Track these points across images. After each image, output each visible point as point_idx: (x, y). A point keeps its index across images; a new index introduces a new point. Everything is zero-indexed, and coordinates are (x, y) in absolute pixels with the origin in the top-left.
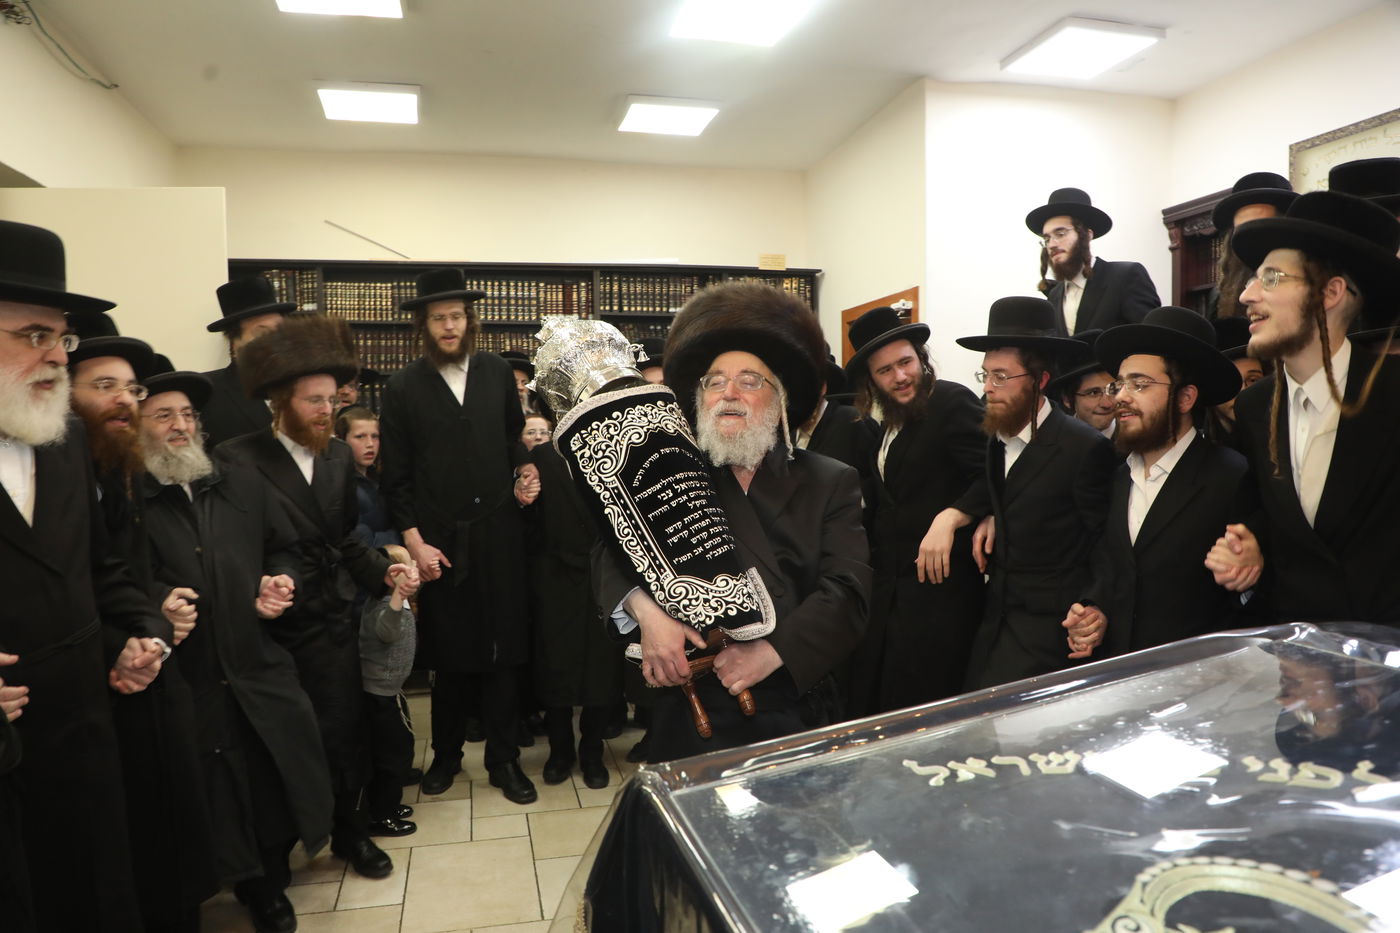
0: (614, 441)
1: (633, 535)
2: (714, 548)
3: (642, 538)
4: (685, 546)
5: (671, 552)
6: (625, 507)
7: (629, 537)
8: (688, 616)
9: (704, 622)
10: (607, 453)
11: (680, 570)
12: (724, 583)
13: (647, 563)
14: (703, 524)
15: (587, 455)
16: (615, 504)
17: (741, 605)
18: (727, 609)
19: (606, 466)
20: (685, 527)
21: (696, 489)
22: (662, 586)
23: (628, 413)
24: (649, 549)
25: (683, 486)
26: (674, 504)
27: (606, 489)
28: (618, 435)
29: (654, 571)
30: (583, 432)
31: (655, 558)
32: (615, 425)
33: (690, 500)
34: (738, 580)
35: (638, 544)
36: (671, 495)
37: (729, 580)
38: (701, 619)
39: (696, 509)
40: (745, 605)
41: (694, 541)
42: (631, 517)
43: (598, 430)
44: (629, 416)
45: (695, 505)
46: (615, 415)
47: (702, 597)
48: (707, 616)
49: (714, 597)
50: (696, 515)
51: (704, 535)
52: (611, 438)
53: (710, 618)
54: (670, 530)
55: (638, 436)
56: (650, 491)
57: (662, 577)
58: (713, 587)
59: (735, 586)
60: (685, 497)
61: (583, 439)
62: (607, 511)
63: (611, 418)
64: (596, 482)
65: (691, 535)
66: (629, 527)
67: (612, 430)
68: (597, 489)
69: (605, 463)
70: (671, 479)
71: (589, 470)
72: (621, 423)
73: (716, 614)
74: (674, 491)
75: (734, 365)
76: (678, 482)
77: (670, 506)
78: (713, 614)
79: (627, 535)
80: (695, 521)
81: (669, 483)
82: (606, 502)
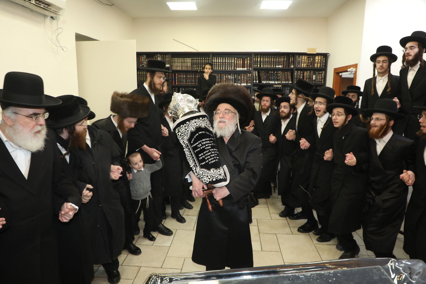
0: (187, 130)
1: (191, 157)
2: (211, 161)
3: (193, 157)
4: (204, 160)
5: (200, 162)
6: (189, 149)
7: (190, 157)
8: (202, 180)
9: (206, 182)
10: (185, 134)
11: (202, 167)
12: (213, 171)
13: (193, 165)
14: (209, 154)
15: (180, 134)
16: (187, 148)
17: (217, 178)
18: (213, 179)
19: (185, 137)
20: (204, 155)
21: (208, 143)
22: (196, 171)
23: (191, 122)
24: (194, 160)
25: (204, 143)
26: (201, 148)
27: (185, 144)
28: (188, 129)
29: (195, 167)
30: (178, 128)
31: (195, 163)
32: (187, 126)
33: (206, 147)
34: (217, 170)
35: (192, 159)
36: (201, 145)
37: (215, 170)
38: (206, 181)
39: (207, 149)
40: (218, 178)
41: (206, 158)
42: (190, 152)
43: (182, 127)
44: (191, 123)
45: (207, 148)
46: (187, 123)
47: (206, 175)
48: (207, 181)
49: (209, 175)
50: (207, 151)
51: (209, 157)
52: (186, 130)
53: (208, 181)
54: (200, 155)
55: (193, 129)
56: (195, 144)
57: (197, 169)
58: (210, 172)
59: (216, 172)
60: (204, 146)
61: (178, 130)
62: (184, 150)
63: (186, 124)
64: (182, 142)
65: (206, 157)
66: (190, 154)
67: (186, 127)
68: (182, 144)
69: (184, 136)
70: (201, 141)
71: (180, 139)
72: (189, 125)
73: (209, 180)
74: (202, 144)
75: (223, 107)
76: (203, 142)
77: (200, 149)
78: (208, 180)
79: (189, 157)
80: (207, 153)
81: (200, 142)
82: (184, 147)
